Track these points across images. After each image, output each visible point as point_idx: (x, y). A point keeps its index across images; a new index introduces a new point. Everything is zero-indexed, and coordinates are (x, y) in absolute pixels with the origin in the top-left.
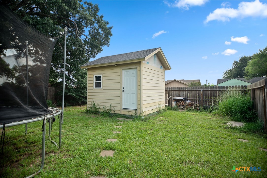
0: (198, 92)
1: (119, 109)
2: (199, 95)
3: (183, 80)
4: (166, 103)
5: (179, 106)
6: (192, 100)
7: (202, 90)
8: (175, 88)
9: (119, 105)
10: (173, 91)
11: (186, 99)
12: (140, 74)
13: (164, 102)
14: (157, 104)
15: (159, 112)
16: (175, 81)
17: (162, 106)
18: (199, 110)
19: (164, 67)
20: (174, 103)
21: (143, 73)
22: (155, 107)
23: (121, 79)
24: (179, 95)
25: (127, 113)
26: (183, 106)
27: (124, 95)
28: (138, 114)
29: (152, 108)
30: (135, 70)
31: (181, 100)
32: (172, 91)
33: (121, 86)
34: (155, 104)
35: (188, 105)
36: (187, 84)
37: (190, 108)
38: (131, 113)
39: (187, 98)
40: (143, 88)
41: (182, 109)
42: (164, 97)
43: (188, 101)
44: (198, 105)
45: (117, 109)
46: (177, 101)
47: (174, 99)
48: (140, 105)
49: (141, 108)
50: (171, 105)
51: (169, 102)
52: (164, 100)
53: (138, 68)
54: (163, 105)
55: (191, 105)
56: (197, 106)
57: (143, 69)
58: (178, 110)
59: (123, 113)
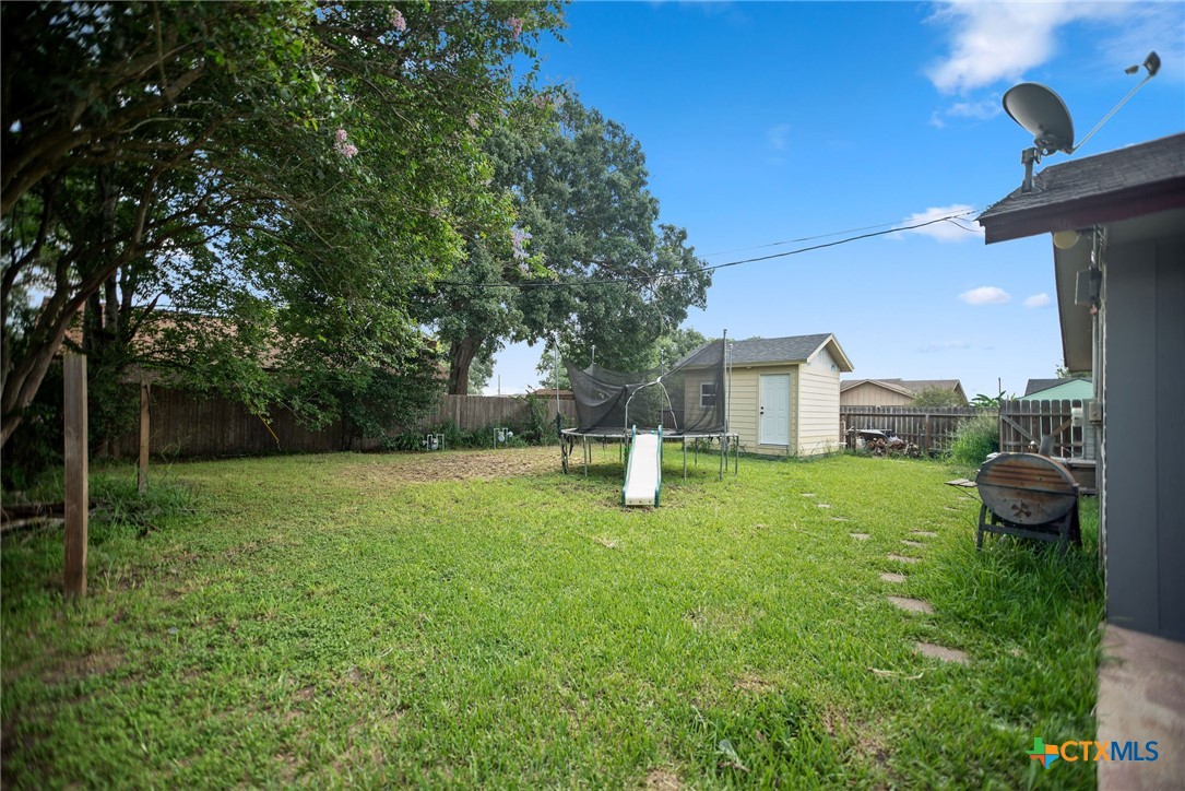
0: (919, 419)
1: (753, 444)
2: (920, 427)
3: (897, 382)
4: (841, 440)
5: (873, 449)
6: (904, 436)
7: (927, 415)
8: (863, 408)
9: (753, 438)
10: (859, 415)
11: (889, 434)
12: (797, 385)
13: (837, 438)
14: (825, 439)
15: (827, 455)
16: (868, 384)
17: (832, 445)
18: (917, 457)
19: (838, 366)
20: (859, 441)
21: (801, 382)
22: (821, 445)
23: (757, 392)
24: (874, 424)
25: (770, 452)
26: (882, 448)
27: (763, 420)
28: (792, 454)
29: (814, 446)
30: (786, 377)
31: (878, 436)
32: (855, 415)
33: (757, 405)
34: (820, 439)
35: (892, 447)
36: (909, 392)
37: (896, 452)
38: (777, 452)
39: (894, 431)
40: (801, 408)
41: (880, 455)
42: (838, 427)
43: (895, 439)
44: (915, 446)
45: (749, 444)
46: (868, 437)
47: (862, 434)
48: (796, 437)
49: (796, 444)
50: (854, 446)
51: (849, 439)
52: (837, 433)
53: (793, 375)
54: (836, 444)
55: (901, 447)
56: (913, 450)
57: (801, 376)
58: (871, 457)
59: (760, 452)
